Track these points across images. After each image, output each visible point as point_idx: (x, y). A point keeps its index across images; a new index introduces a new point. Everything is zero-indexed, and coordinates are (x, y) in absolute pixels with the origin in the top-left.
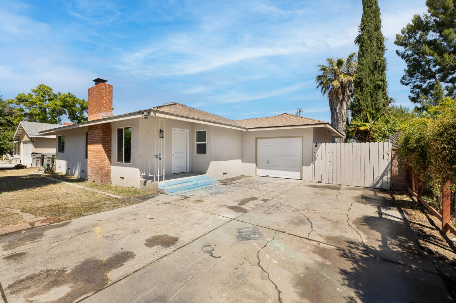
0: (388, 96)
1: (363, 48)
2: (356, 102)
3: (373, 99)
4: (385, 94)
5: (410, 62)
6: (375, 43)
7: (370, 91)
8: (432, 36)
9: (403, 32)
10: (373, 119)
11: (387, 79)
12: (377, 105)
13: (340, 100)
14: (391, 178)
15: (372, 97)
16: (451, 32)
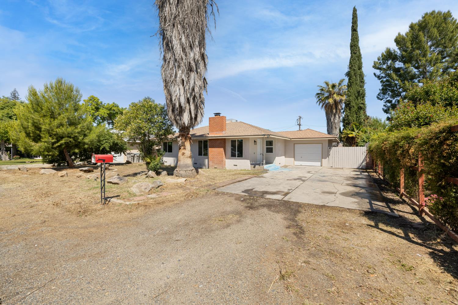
0: (366, 114)
1: (351, 80)
2: (346, 118)
3: (357, 116)
4: (365, 113)
5: (384, 83)
6: (358, 78)
7: (355, 111)
8: (398, 64)
9: (379, 60)
10: (357, 129)
11: (366, 103)
12: (360, 120)
13: (334, 113)
14: (366, 163)
15: (357, 114)
16: (410, 66)
